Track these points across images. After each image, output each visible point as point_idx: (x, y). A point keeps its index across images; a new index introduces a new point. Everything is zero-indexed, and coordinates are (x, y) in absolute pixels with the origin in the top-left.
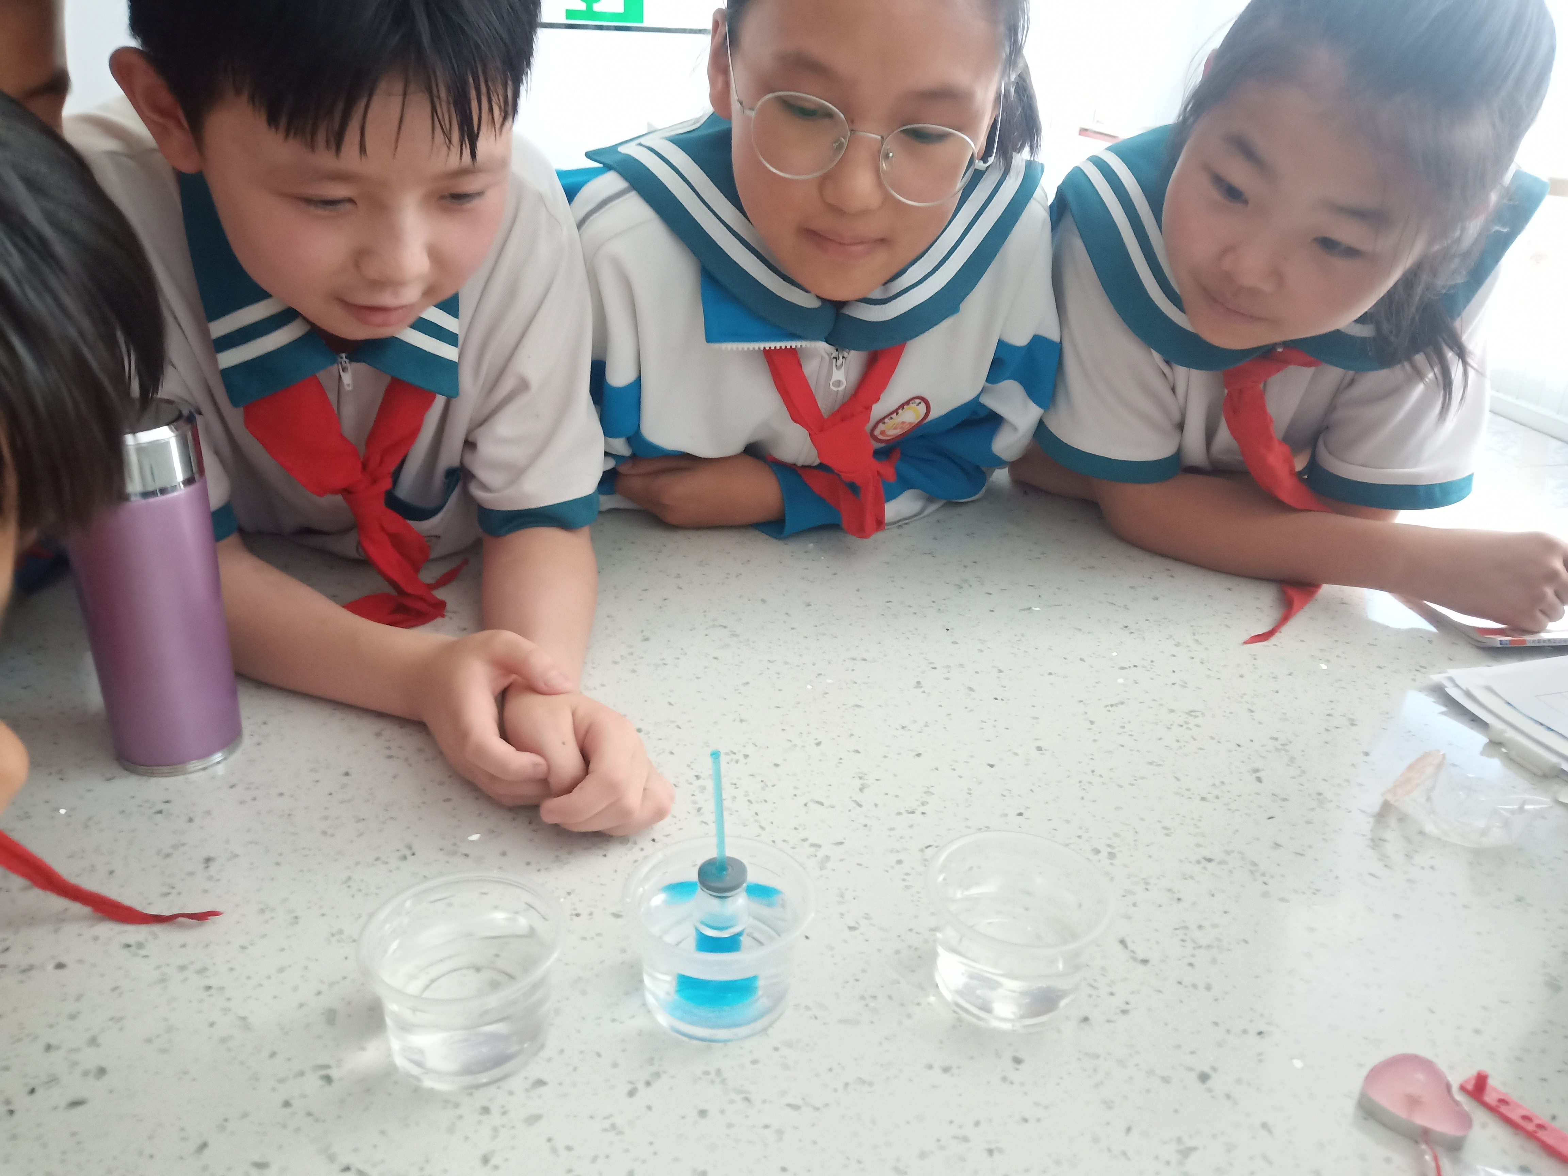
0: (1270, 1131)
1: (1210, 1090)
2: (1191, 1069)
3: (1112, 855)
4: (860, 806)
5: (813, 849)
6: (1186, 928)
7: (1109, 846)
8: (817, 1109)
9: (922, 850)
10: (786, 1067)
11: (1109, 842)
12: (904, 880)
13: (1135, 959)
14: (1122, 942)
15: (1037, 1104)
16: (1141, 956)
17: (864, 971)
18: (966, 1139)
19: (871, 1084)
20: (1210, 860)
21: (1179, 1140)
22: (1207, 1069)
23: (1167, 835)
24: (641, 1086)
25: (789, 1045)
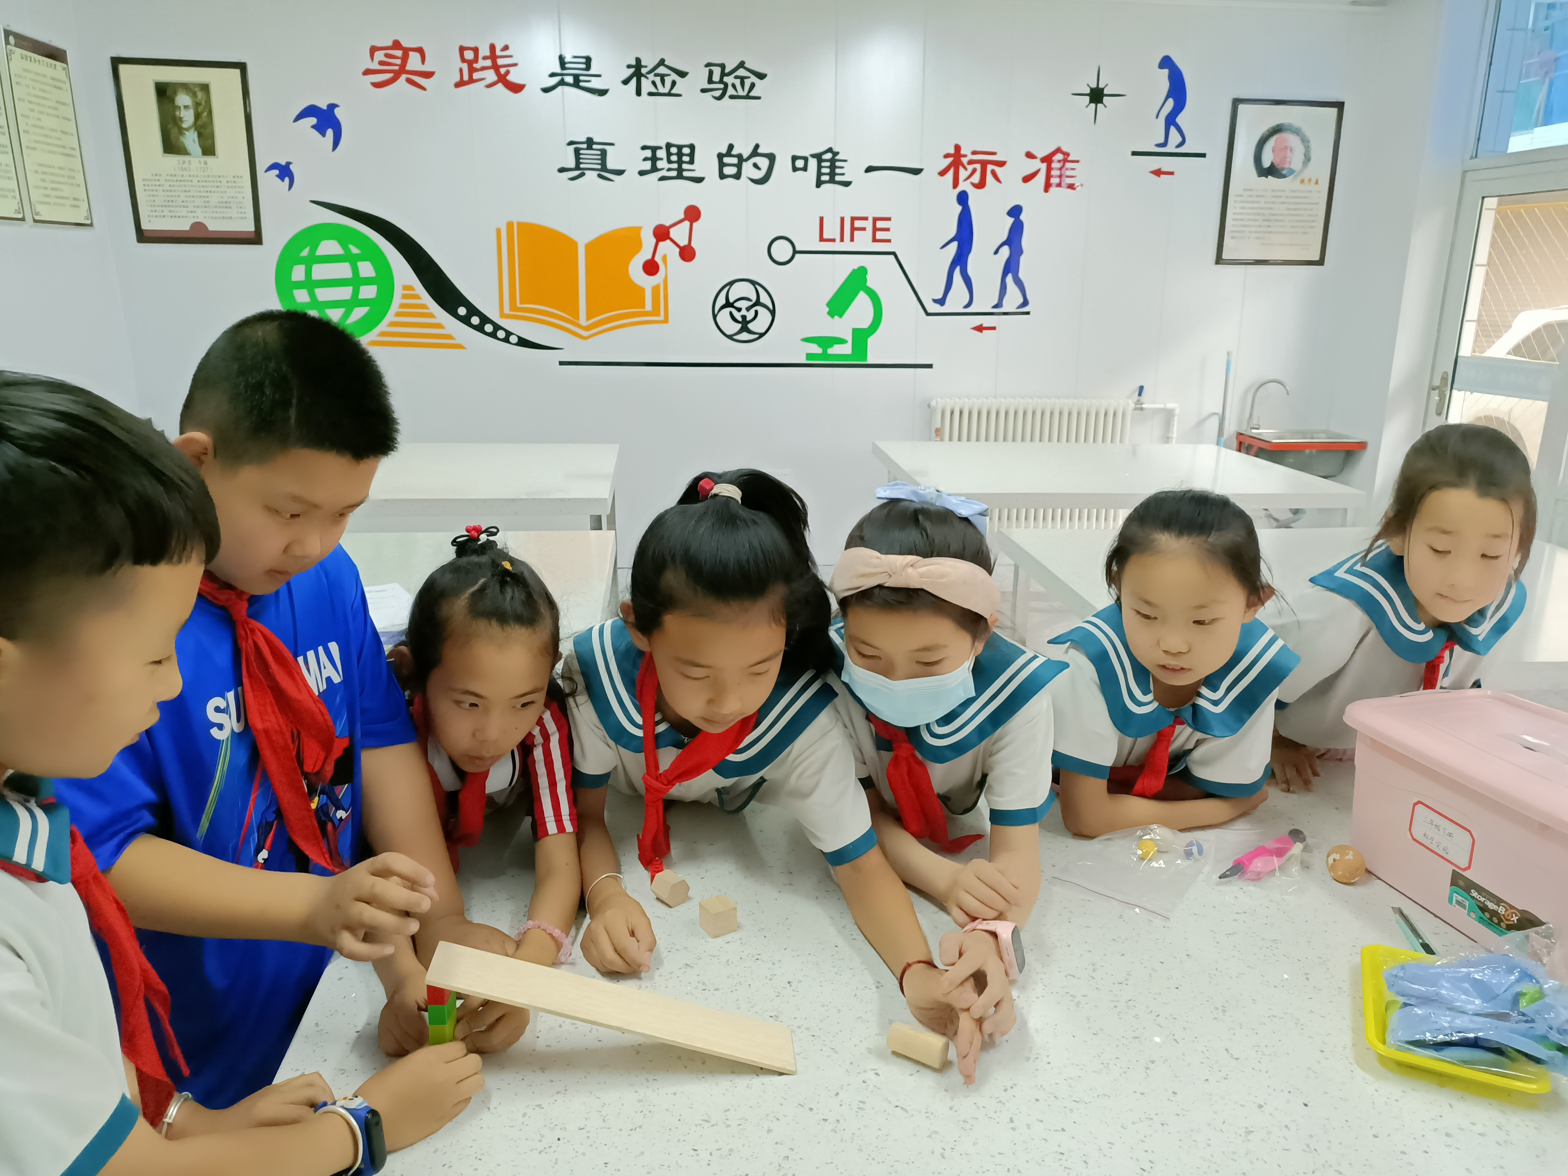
0: (1289, 1129)
1: (1262, 1111)
2: (1255, 1103)
3: (1224, 1011)
4: (1094, 979)
5: (1072, 998)
6: (1259, 1046)
7: (1223, 1006)
8: (1086, 1103)
9: (1126, 1002)
10: (1071, 1086)
11: (1223, 1004)
12: (1118, 1015)
13: (1233, 1058)
14: (1226, 1050)
15: (1183, 1109)
16: (1235, 1056)
17: (1102, 1053)
18: (1152, 1119)
19: (1109, 1096)
20: (1275, 1017)
21: (1246, 1128)
22: (1263, 1104)
23: (1253, 1003)
24: (1009, 1088)
25: (1071, 1079)
